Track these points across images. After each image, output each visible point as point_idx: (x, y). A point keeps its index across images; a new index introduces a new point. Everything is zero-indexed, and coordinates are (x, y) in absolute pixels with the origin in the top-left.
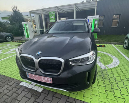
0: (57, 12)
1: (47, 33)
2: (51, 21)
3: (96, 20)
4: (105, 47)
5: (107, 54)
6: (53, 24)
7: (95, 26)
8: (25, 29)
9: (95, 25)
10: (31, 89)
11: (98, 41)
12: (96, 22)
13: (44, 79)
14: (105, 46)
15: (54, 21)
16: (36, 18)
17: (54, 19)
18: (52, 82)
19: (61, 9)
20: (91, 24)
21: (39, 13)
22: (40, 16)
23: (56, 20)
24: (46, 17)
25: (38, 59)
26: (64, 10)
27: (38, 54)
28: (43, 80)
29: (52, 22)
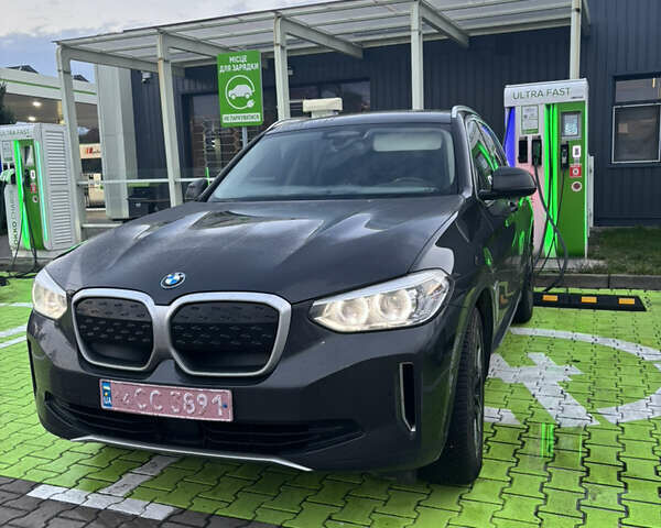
0: (277, 50)
1: (205, 199)
2: (228, 119)
3: (566, 111)
4: (638, 307)
5: (634, 352)
6: (245, 145)
7: (568, 155)
8: (20, 180)
9: (565, 148)
10: (100, 510)
11: (598, 270)
12: (571, 128)
13: (190, 402)
14: (637, 298)
15: (257, 118)
16: (107, 90)
17: (250, 104)
18: (230, 412)
19: (308, 28)
20: (537, 141)
21: (137, 54)
22: (136, 74)
23: (271, 115)
24: (188, 86)
25: (169, 304)
26: (332, 37)
27: (168, 281)
28: (189, 406)
29: (236, 130)
